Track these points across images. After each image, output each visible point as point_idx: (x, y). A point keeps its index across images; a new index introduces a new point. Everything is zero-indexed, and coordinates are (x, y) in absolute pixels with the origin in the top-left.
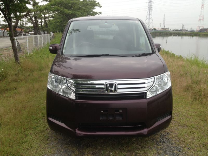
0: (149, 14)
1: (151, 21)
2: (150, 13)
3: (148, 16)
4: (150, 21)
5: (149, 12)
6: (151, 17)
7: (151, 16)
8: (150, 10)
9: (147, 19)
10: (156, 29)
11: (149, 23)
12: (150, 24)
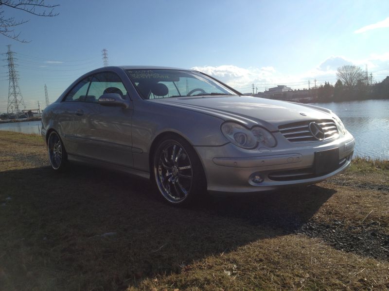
0: (14, 87)
1: (19, 98)
2: (15, 84)
3: (12, 90)
4: (17, 98)
5: (12, 83)
6: (18, 92)
7: (17, 90)
8: (13, 79)
9: (12, 95)
10: (32, 111)
11: (16, 102)
12: (18, 103)
